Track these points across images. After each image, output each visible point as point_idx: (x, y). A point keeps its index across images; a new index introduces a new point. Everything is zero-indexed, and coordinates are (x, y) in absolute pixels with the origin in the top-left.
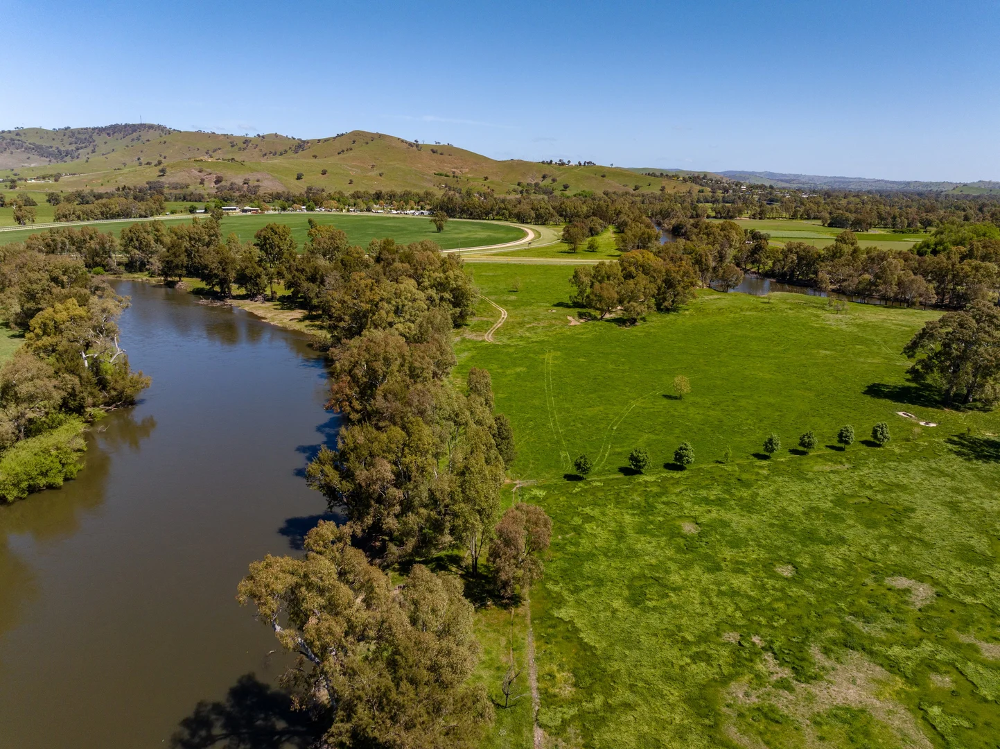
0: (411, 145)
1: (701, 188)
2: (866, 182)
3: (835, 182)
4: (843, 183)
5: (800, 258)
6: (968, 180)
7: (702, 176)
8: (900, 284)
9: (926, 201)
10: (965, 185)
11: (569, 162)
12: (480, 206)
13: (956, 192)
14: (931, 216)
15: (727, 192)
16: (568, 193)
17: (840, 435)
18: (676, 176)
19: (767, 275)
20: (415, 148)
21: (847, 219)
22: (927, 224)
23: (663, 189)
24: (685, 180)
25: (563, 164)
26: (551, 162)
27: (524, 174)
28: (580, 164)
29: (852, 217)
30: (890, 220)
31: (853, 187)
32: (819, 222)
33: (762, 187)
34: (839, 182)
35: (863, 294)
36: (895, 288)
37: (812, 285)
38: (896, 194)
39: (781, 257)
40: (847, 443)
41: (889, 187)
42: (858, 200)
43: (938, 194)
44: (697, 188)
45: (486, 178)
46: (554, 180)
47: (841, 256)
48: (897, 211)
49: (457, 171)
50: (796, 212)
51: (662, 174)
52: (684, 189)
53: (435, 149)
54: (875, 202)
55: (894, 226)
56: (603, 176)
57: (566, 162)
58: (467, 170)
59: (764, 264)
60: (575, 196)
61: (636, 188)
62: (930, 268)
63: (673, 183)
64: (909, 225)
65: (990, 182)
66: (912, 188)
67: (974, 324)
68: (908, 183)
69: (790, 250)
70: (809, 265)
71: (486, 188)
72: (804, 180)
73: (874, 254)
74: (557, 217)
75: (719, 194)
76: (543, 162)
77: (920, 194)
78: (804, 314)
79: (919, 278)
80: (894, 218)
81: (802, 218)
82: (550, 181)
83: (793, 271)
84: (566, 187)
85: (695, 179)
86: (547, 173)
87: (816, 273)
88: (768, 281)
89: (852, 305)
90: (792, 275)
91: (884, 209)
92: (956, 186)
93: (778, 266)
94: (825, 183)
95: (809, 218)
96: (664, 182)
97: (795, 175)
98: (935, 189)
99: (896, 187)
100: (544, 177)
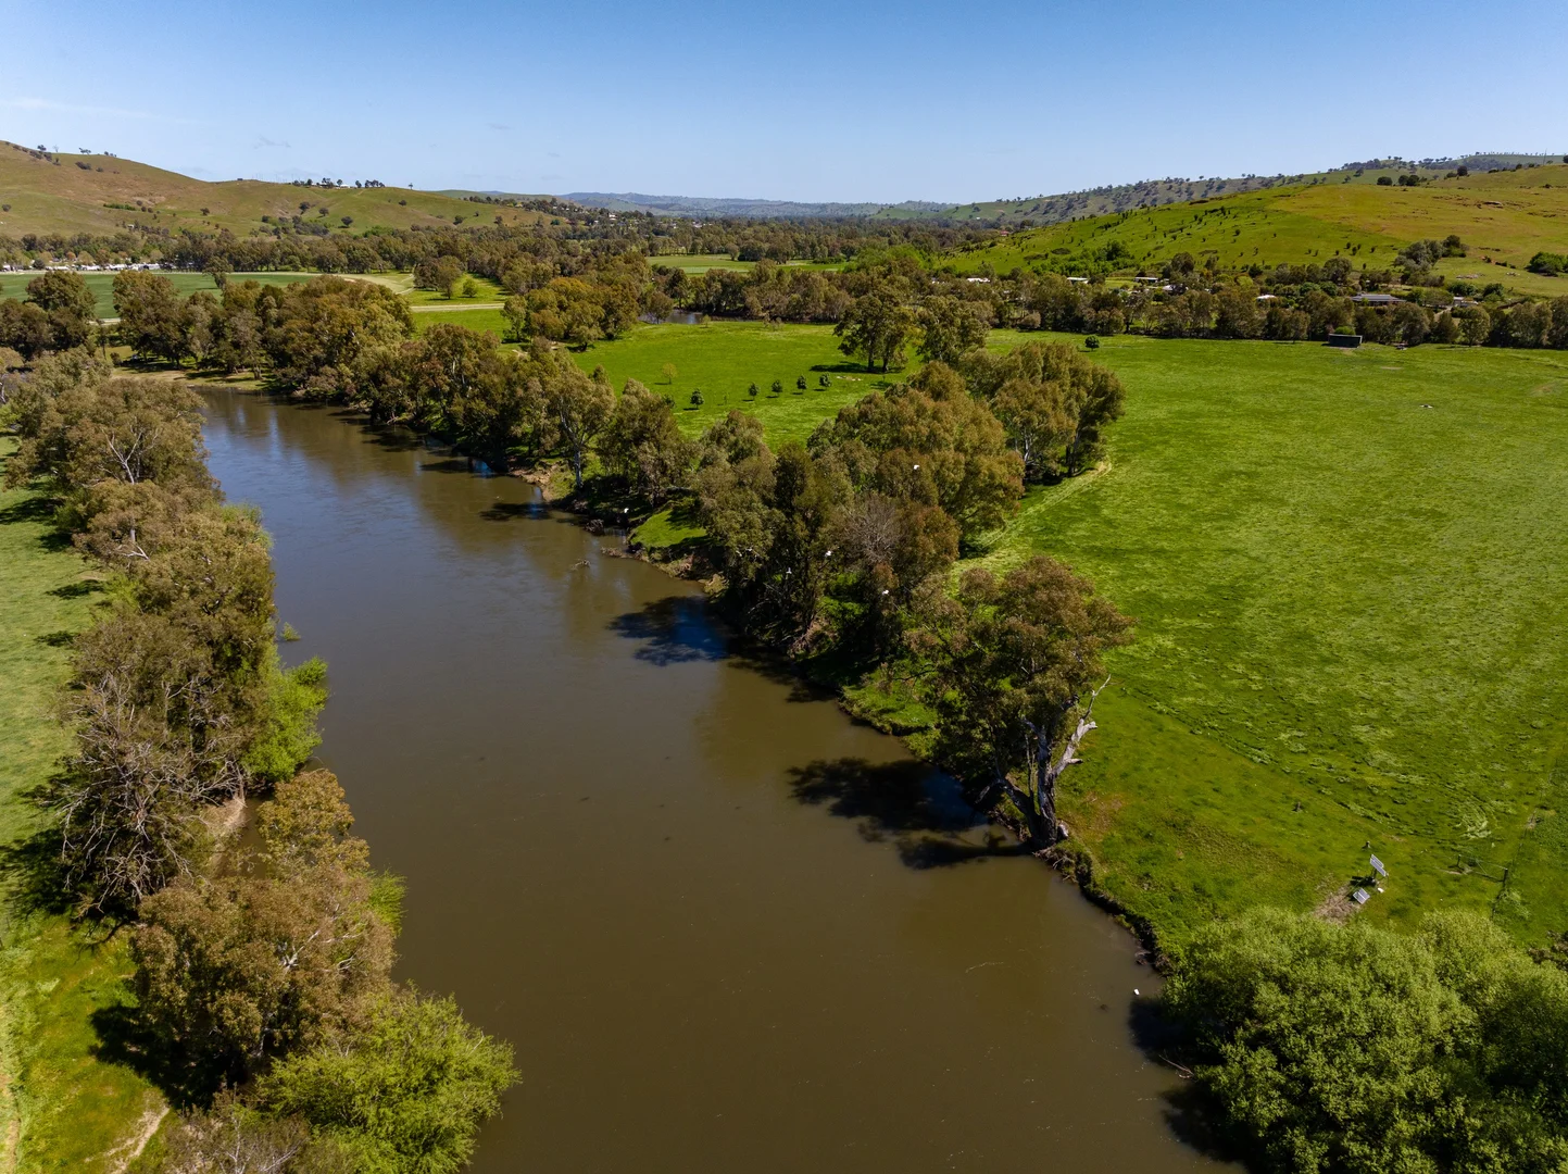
0: (33, 153)
1: (554, 218)
2: (771, 205)
3: (730, 207)
4: (741, 207)
5: (725, 286)
6: (896, 201)
7: (549, 201)
8: (827, 300)
9: (847, 228)
10: (891, 207)
11: (340, 182)
12: (251, 251)
13: (882, 217)
14: (854, 244)
15: (593, 222)
16: (353, 230)
17: (799, 383)
18: (512, 201)
19: (690, 309)
20: (44, 160)
21: (760, 250)
22: (849, 252)
23: (499, 221)
24: (528, 207)
25: (330, 185)
26: (310, 182)
27: (267, 204)
28: (359, 185)
29: (766, 246)
30: (808, 249)
31: (755, 213)
32: (728, 257)
33: (636, 215)
34: (735, 206)
35: (793, 316)
36: (823, 305)
37: (744, 313)
38: (811, 221)
39: (704, 286)
40: (804, 387)
41: (800, 213)
42: (766, 228)
43: (861, 219)
44: (548, 218)
45: (205, 212)
46: (324, 212)
47: (767, 278)
48: (813, 238)
49: (145, 201)
50: (694, 245)
51: (489, 199)
52: (531, 218)
53: (85, 163)
54: (787, 230)
55: (814, 256)
56: (403, 203)
57: (334, 181)
58: (163, 199)
59: (686, 297)
60: (366, 236)
61: (458, 221)
62: (852, 285)
63: (512, 212)
64: (830, 255)
65: (920, 203)
66: (828, 212)
67: (880, 302)
68: (824, 207)
69: (713, 279)
70: (734, 293)
71: (212, 227)
72: (686, 205)
73: (799, 274)
74: (380, 261)
75: (581, 225)
76: (296, 184)
77: (839, 220)
78: (743, 333)
79: (843, 292)
80: (813, 246)
81: (703, 253)
82: (318, 214)
83: (719, 302)
84: (347, 222)
85: (543, 204)
86: (306, 200)
87: (743, 300)
88: (692, 316)
89: (785, 326)
90: (719, 305)
91: (801, 237)
92: (882, 209)
93: (703, 297)
94: (716, 209)
95: (712, 252)
96: (499, 211)
97: (672, 198)
98: (857, 213)
99: (809, 212)
100: (304, 207)
